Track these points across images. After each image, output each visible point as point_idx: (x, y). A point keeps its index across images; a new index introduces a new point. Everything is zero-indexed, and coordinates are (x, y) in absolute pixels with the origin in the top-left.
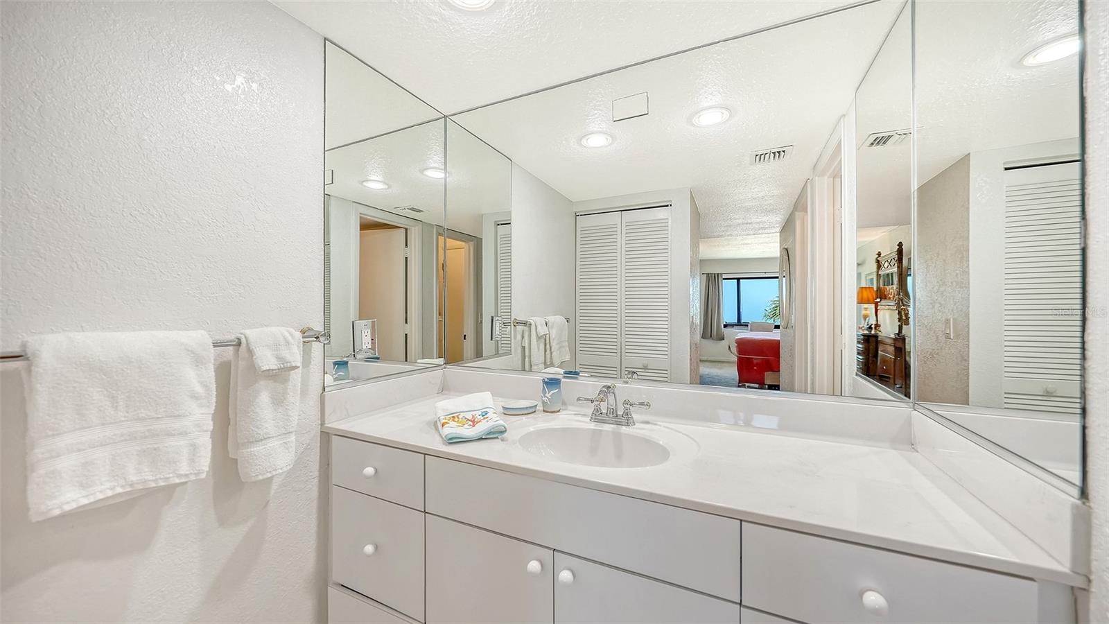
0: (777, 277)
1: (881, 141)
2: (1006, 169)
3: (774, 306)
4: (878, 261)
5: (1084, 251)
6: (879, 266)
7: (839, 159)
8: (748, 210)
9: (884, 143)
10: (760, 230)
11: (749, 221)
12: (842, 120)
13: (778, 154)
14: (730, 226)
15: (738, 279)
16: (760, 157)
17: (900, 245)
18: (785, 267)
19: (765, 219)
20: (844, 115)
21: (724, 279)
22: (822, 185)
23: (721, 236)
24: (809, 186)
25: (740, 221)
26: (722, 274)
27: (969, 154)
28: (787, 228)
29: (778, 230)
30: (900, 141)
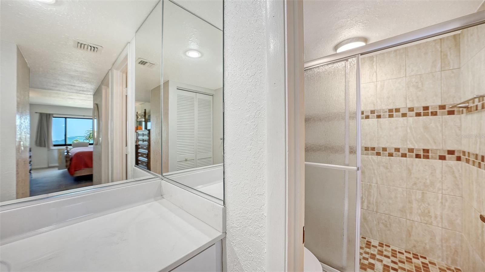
0: (92, 119)
1: (143, 63)
2: (177, 89)
3: (89, 133)
4: (137, 116)
5: (224, 113)
6: (137, 118)
7: (126, 63)
8: (72, 77)
9: (144, 64)
10: (81, 91)
11: (73, 84)
12: (128, 44)
13: (94, 48)
14: (59, 84)
15: (66, 118)
16: (81, 45)
17: (145, 110)
18: (96, 114)
19: (84, 85)
20: (129, 43)
21: (53, 117)
22: (117, 75)
23: (51, 89)
24: (110, 73)
25: (66, 83)
26: (52, 114)
27: (169, 81)
28: (97, 94)
29: (92, 93)
30: (150, 66)
